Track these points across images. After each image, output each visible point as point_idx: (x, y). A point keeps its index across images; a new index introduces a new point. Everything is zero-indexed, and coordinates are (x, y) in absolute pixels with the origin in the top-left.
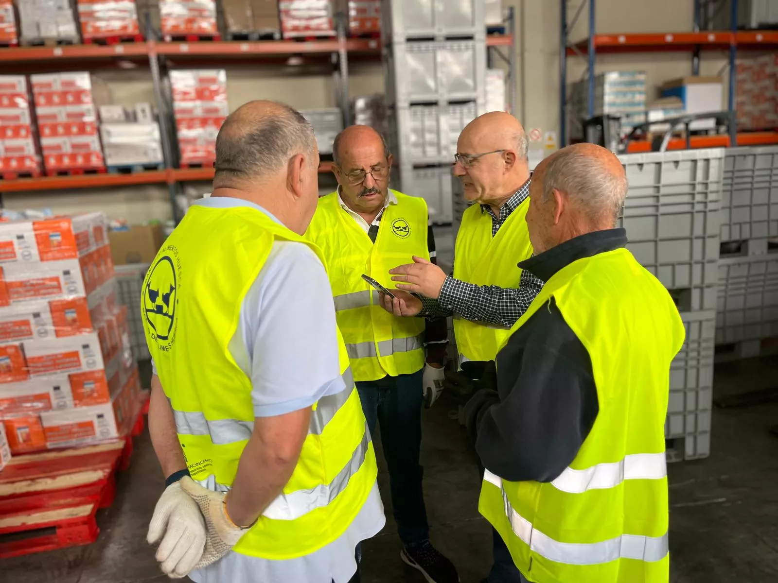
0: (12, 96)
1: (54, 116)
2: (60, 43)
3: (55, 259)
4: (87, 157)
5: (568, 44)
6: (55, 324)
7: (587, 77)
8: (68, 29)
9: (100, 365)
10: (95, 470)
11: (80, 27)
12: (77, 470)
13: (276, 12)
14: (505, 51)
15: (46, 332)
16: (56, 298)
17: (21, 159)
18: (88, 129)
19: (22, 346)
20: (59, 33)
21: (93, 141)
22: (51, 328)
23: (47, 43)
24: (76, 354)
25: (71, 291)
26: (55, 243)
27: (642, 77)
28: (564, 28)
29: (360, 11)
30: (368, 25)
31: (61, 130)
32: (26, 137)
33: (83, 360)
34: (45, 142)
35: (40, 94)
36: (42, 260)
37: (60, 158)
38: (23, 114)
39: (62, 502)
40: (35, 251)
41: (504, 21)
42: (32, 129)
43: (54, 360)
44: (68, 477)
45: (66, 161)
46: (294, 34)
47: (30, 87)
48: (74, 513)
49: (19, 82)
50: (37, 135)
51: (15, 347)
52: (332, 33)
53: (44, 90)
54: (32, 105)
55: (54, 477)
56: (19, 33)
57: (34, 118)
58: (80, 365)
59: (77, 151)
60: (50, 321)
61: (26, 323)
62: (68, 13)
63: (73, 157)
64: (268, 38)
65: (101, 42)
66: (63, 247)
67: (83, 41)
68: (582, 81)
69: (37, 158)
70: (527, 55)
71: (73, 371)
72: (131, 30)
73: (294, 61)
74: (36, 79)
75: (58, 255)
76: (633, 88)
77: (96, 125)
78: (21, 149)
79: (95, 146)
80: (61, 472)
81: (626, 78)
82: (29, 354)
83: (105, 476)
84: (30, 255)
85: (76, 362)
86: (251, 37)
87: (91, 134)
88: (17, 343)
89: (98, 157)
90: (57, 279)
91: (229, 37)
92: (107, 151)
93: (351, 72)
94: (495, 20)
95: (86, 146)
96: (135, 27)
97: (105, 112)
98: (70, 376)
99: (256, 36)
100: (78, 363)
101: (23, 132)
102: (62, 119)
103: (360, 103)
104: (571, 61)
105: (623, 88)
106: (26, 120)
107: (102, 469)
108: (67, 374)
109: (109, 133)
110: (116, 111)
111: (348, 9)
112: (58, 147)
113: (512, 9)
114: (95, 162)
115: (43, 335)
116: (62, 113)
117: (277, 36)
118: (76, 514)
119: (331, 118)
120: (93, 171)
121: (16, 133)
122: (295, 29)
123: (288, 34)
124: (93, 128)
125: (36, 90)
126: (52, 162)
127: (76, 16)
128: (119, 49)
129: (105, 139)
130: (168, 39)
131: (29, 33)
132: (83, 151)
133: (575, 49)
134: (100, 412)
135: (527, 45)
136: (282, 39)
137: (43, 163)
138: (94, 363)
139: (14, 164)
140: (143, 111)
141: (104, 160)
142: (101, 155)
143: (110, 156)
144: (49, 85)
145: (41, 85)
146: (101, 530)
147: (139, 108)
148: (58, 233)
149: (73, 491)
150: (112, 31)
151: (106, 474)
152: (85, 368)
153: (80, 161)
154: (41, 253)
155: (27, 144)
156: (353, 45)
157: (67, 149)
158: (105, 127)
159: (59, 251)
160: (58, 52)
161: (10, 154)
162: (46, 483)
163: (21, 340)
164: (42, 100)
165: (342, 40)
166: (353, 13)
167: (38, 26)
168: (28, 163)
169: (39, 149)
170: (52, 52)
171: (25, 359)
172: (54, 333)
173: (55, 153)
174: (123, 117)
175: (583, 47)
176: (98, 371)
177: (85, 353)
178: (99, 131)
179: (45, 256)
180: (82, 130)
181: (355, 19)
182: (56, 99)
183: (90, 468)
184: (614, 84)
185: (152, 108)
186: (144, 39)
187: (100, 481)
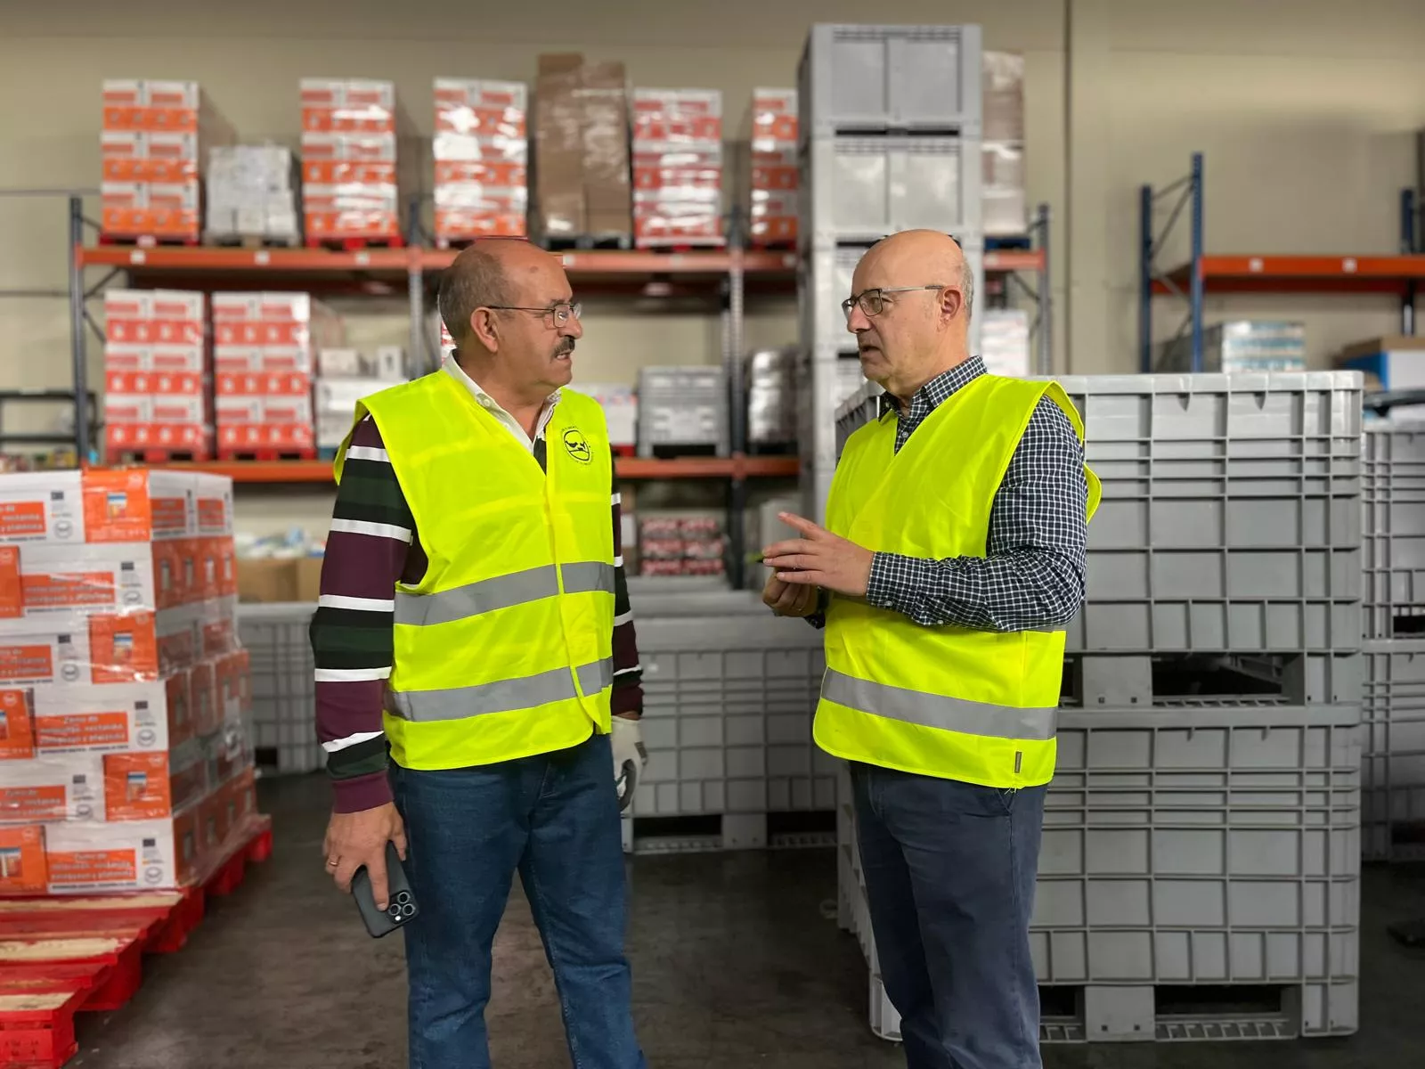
0: (180, 326)
1: (242, 362)
2: (268, 243)
3: (110, 539)
4: (288, 431)
5: (1153, 275)
6: (93, 658)
7: (1188, 330)
8: (283, 222)
9: (162, 743)
10: (108, 937)
11: (302, 220)
12: (79, 933)
13: (626, 206)
14: (1032, 280)
15: (75, 673)
16: (104, 610)
17: (179, 429)
18: (296, 384)
19: (31, 695)
20: (267, 226)
21: (299, 406)
22: (85, 665)
23: (247, 242)
24: (121, 718)
25: (129, 601)
26: (116, 511)
27: (1297, 333)
28: (1147, 247)
29: (772, 205)
30: (784, 229)
31: (251, 385)
32: (193, 392)
33: (133, 731)
34: (223, 403)
35: (225, 324)
36: (88, 540)
37: (242, 430)
38: (193, 355)
39: (24, 983)
40: (78, 522)
41: (1030, 229)
42: (205, 380)
43: (82, 726)
44: (55, 943)
45: (253, 437)
46: (654, 241)
47: (209, 312)
48: (34, 1003)
49: (192, 303)
50: (211, 392)
51: (19, 694)
52: (719, 241)
53: (233, 319)
54: (210, 342)
55: (31, 942)
56: (202, 225)
57: (210, 363)
58: (126, 740)
59: (273, 420)
60: (87, 652)
61: (45, 651)
62: (287, 196)
63: (265, 430)
64: (610, 245)
65: (334, 245)
66: (128, 519)
67: (305, 242)
68: (1179, 339)
69: (205, 430)
70: (1075, 291)
71: (114, 749)
72: (385, 230)
73: (656, 289)
74: (222, 299)
75: (117, 532)
76: (1280, 352)
77: (309, 379)
78: (181, 412)
79: (304, 414)
80: (49, 934)
81: (1266, 333)
82: (43, 710)
83: (117, 949)
84: (68, 529)
85: (120, 732)
86: (580, 243)
87: (300, 393)
88: (24, 688)
89: (305, 432)
90: (108, 577)
91: (545, 243)
92: (322, 423)
93: (748, 310)
94: (1009, 225)
95: (290, 413)
96: (393, 225)
97: (328, 359)
98: (105, 758)
99: (589, 243)
100: (123, 735)
101: (188, 385)
102: (256, 366)
103: (762, 360)
104: (1159, 305)
105: (1257, 351)
106: (196, 365)
107: (119, 937)
108: (100, 754)
109: (328, 392)
110: (347, 359)
111: (750, 203)
112: (243, 413)
113: (1044, 209)
114: (301, 439)
115: (70, 677)
116: (255, 356)
117: (625, 242)
118: (36, 1006)
119: (707, 382)
120: (292, 455)
121: (177, 386)
122: (658, 232)
123: (642, 242)
124: (303, 384)
125: (219, 318)
126: (230, 438)
127: (299, 202)
128: (362, 259)
129: (322, 403)
130: (443, 244)
131: (218, 225)
132: (282, 421)
133: (1169, 284)
134: (149, 835)
135: (1076, 274)
136: (633, 247)
137: (213, 441)
138: (152, 738)
139: (166, 436)
140: (389, 360)
141: (315, 437)
142: (311, 429)
143: (325, 431)
144: (241, 311)
145: (229, 311)
146: (80, 1047)
147: (382, 354)
148: (123, 494)
149: (51, 968)
150: (355, 229)
151: (121, 945)
152: (134, 746)
153: (276, 437)
154: (89, 527)
155: (192, 405)
156: (753, 262)
157: (258, 417)
158: (322, 384)
159: (120, 526)
160: (262, 258)
161: (161, 420)
162: (14, 949)
163: (31, 682)
164: (226, 335)
165: (736, 253)
166: (758, 210)
167: (234, 215)
168: (189, 436)
169: (211, 415)
170: (252, 257)
171: (33, 718)
172: (88, 675)
173: (236, 422)
174: (355, 369)
175: (1181, 279)
176: (155, 754)
177: (138, 717)
178: (312, 389)
179: (95, 534)
180: (286, 388)
181: (762, 219)
182: (250, 334)
183: (101, 933)
184: (1244, 343)
185: (404, 356)
186: (405, 244)
187: (106, 957)
